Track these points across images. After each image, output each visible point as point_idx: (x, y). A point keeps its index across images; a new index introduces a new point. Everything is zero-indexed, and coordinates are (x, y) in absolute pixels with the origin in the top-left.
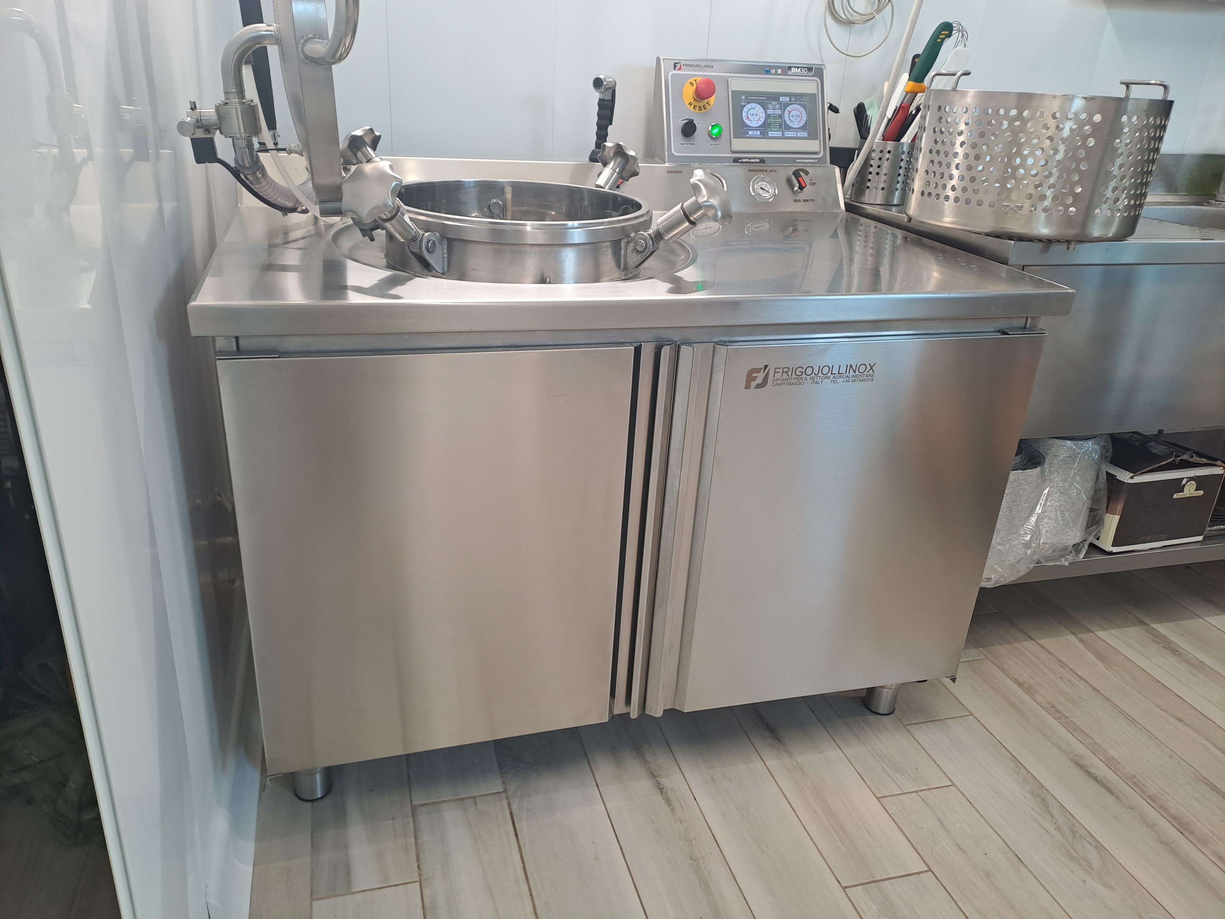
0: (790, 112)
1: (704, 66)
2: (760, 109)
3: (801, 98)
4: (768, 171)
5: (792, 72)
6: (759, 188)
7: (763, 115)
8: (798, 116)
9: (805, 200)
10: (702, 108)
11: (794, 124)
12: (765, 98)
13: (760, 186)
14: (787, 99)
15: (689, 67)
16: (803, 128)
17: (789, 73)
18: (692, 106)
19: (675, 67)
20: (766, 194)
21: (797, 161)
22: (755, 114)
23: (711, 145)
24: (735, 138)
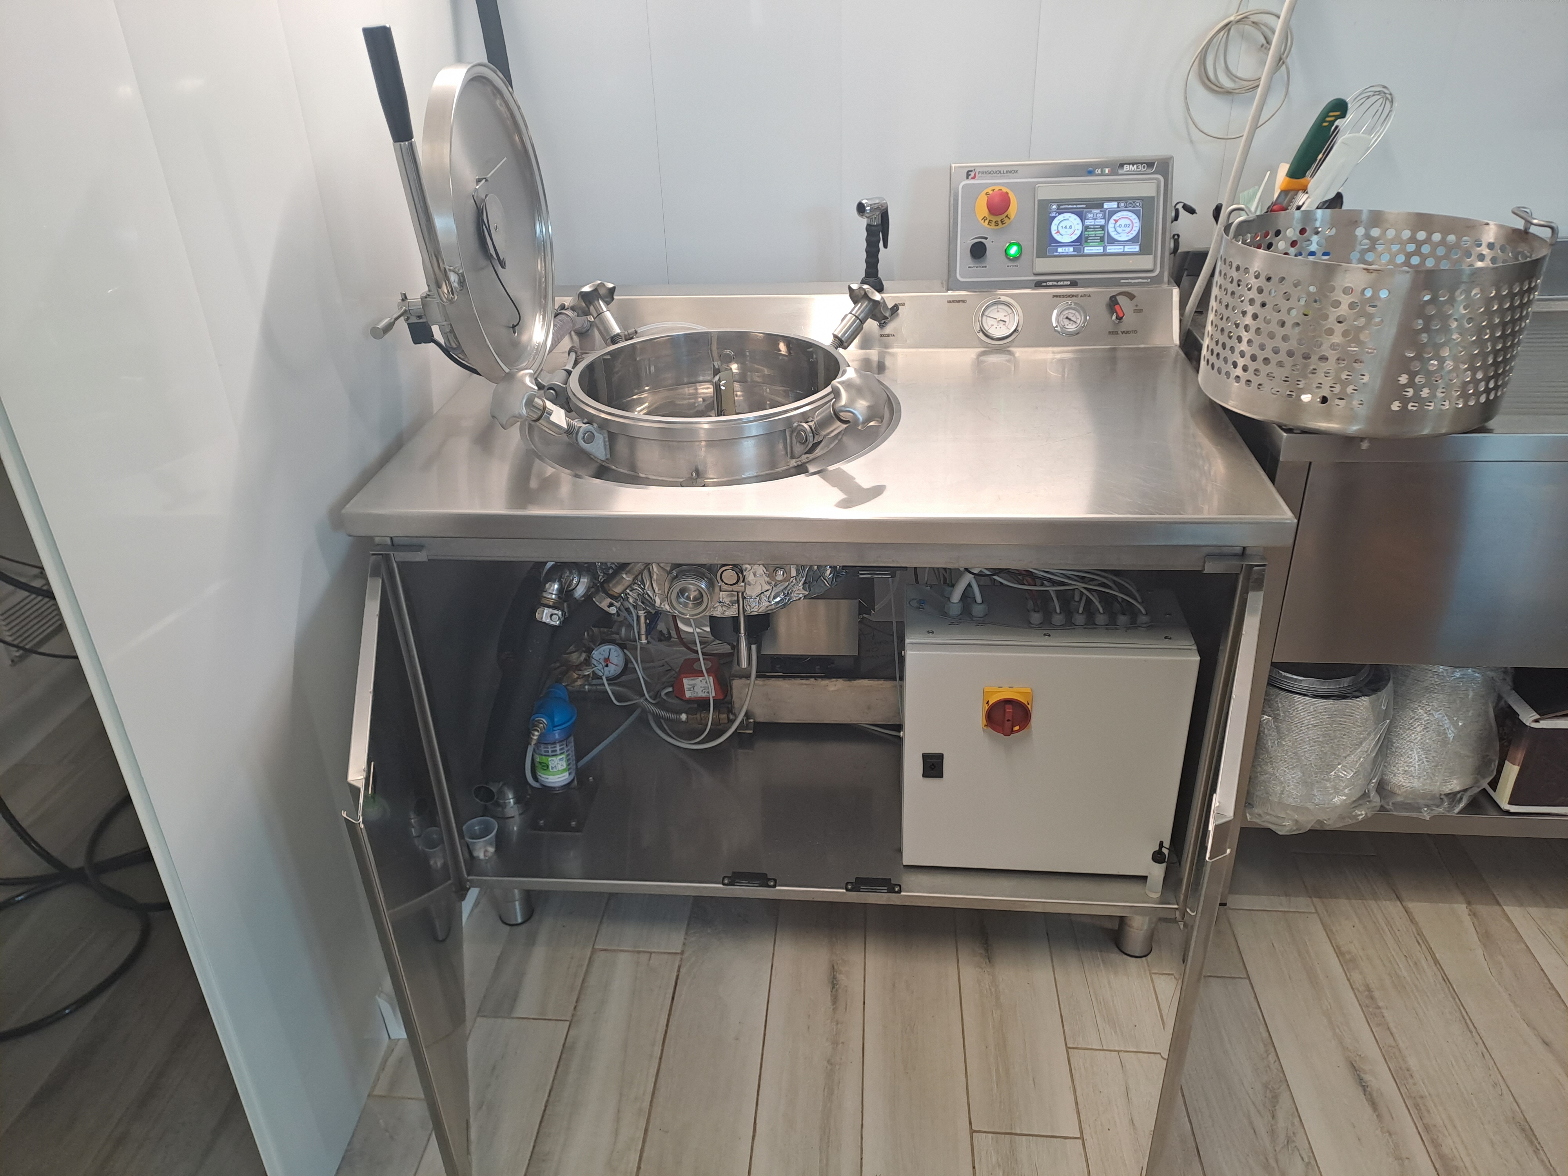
0: (1116, 221)
1: (1005, 172)
2: (1075, 219)
3: (1134, 202)
4: (1079, 296)
5: (1125, 170)
6: (1065, 317)
7: (1080, 227)
8: (1128, 226)
9: (1124, 332)
10: (1000, 223)
11: (1121, 236)
12: (1084, 206)
14: (1114, 205)
15: (986, 175)
16: (1133, 241)
17: (1120, 171)
18: (987, 222)
19: (968, 175)
20: (1072, 325)
21: (1121, 281)
22: (1068, 227)
23: (1009, 266)
24: (1037, 257)
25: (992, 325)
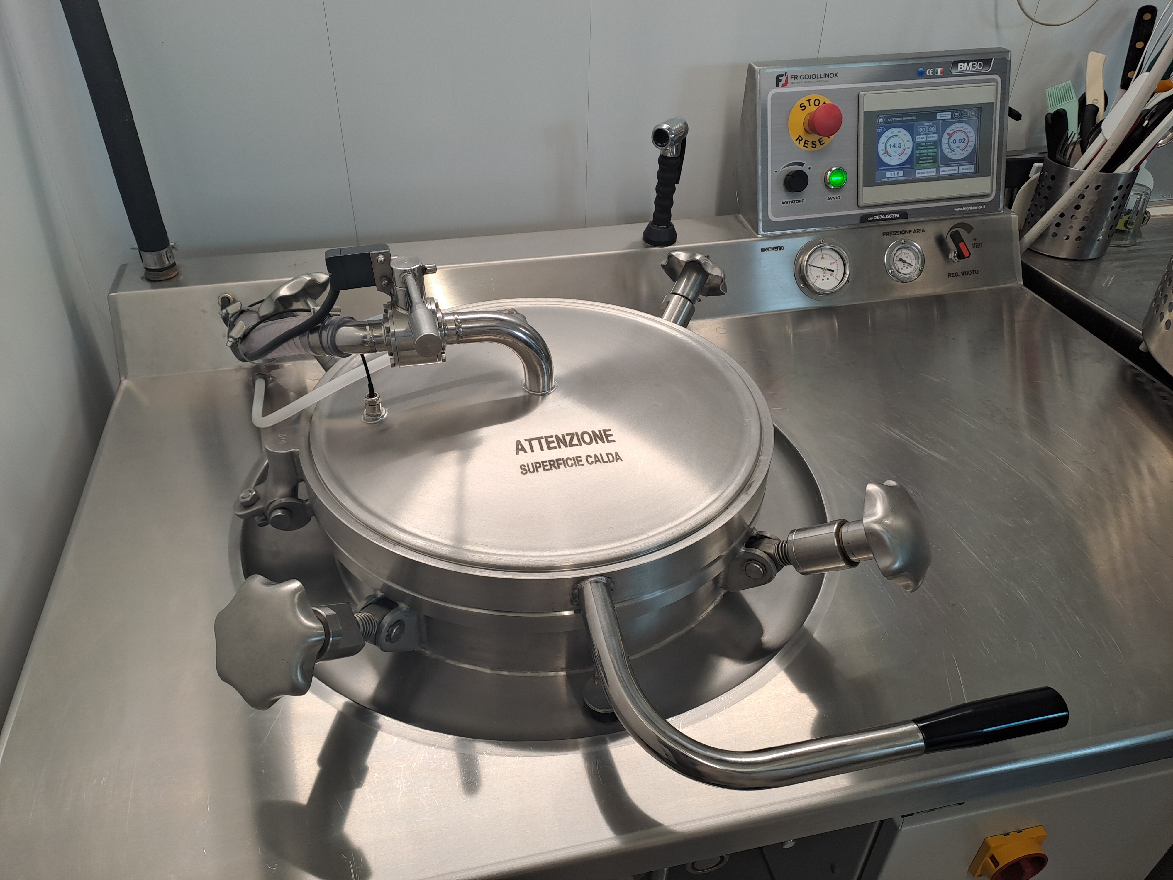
0: (950, 135)
1: (822, 76)
2: (906, 135)
3: (970, 111)
4: (912, 232)
5: (959, 70)
6: (898, 259)
7: (910, 145)
8: (962, 141)
9: (965, 273)
10: (818, 143)
11: (955, 154)
12: (915, 118)
13: (900, 257)
14: (948, 115)
15: (800, 80)
16: (967, 160)
17: (954, 71)
18: (802, 142)
19: (778, 81)
20: (907, 268)
21: (955, 210)
22: (897, 145)
23: (829, 199)
24: (865, 186)
25: (818, 277)
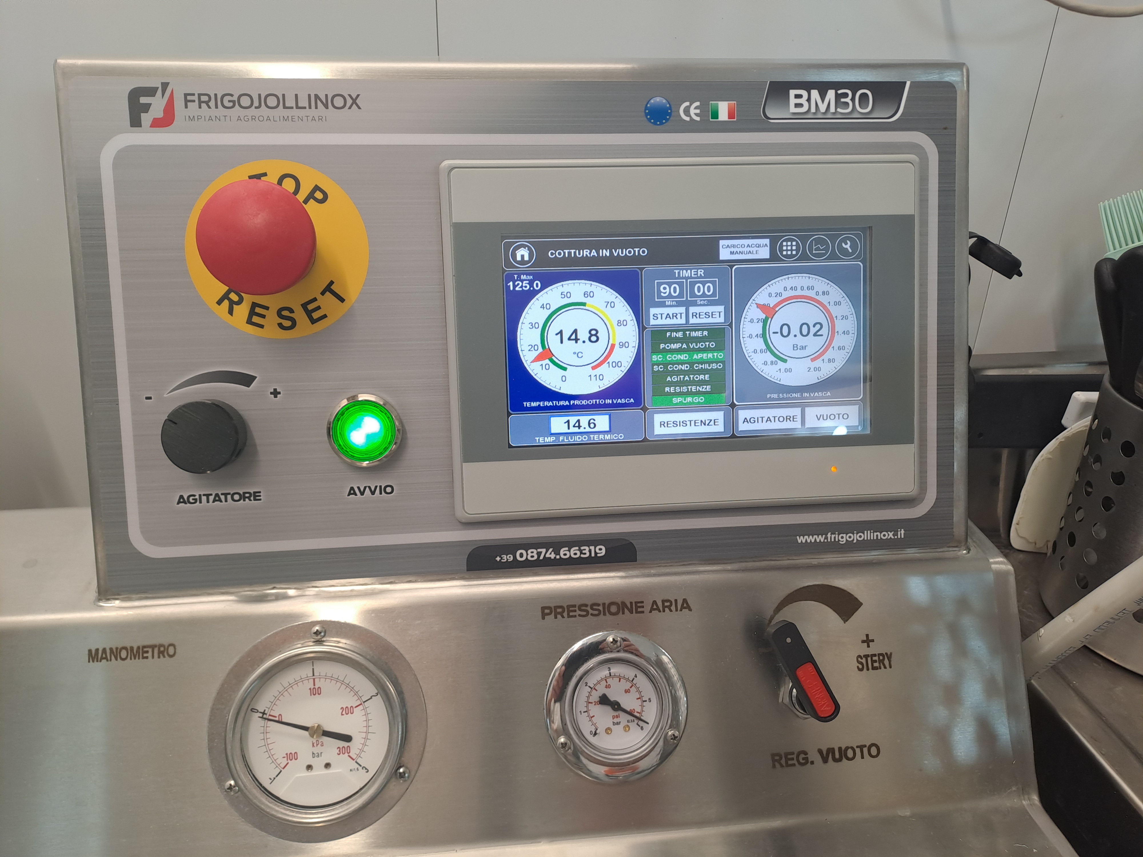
0: (769, 312)
1: (303, 102)
2: (611, 305)
3: (833, 238)
4: (647, 608)
5: (792, 109)
6: (595, 696)
7: (631, 334)
8: (813, 330)
9: (831, 751)
11: (788, 370)
12: (644, 252)
13: (601, 690)
14: (757, 249)
17: (775, 115)
18: (243, 310)
19: (138, 107)
20: (627, 728)
21: (801, 539)
22: (583, 335)
23: (352, 492)
24: (469, 457)
25: (292, 756)
